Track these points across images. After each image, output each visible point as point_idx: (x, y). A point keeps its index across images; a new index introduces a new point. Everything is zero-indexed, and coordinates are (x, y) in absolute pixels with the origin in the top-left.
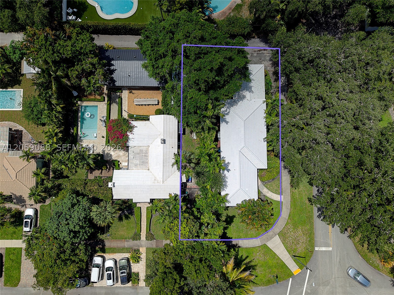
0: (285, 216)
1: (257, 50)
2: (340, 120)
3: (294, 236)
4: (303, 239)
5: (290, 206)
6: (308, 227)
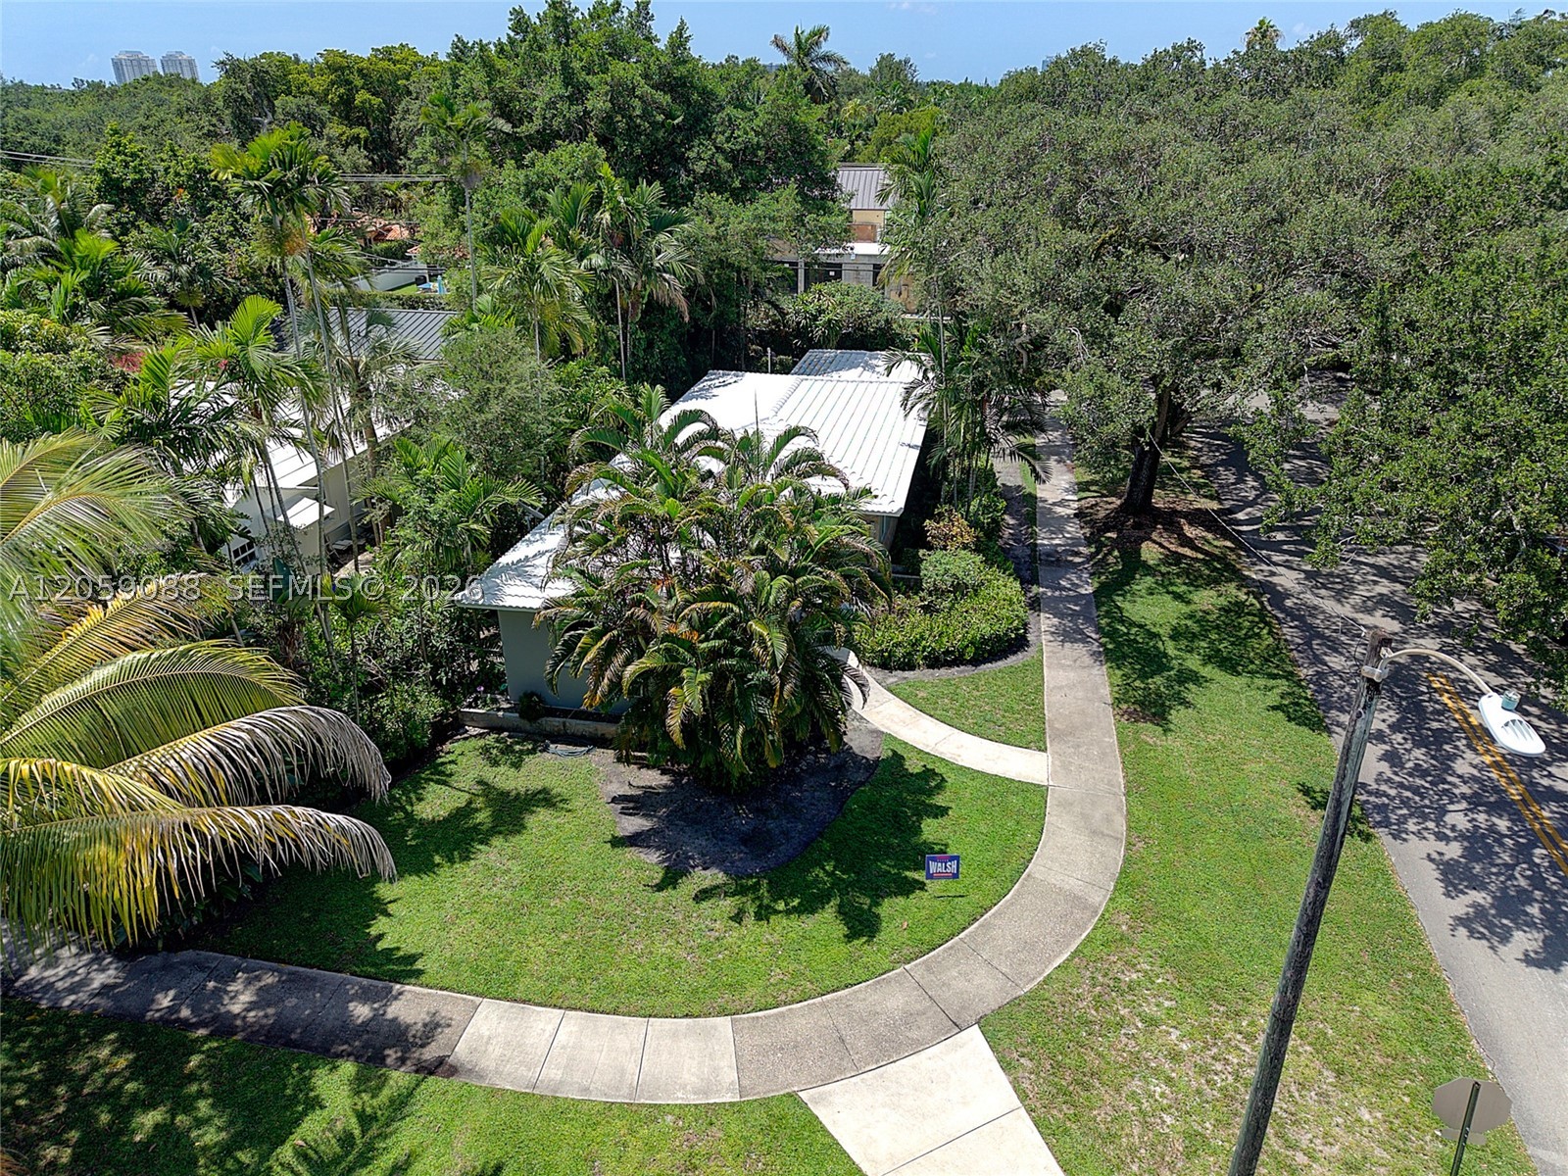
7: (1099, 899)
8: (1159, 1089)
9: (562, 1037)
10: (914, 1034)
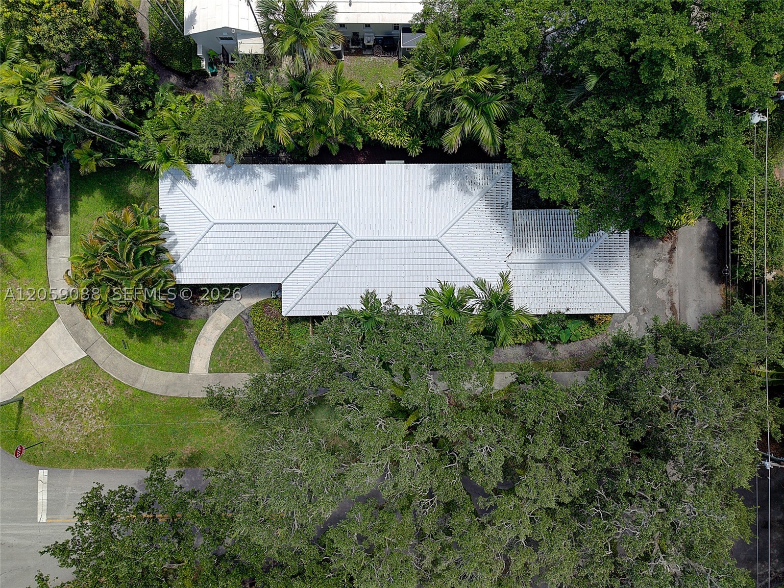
0: (143, 378)
1: (676, 298)
2: (429, 549)
3: (82, 406)
4: (73, 434)
5: (176, 395)
6: (109, 451)
7: (138, 386)
8: (75, 396)
9: (63, 259)
10: (81, 341)
